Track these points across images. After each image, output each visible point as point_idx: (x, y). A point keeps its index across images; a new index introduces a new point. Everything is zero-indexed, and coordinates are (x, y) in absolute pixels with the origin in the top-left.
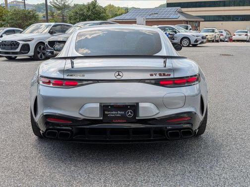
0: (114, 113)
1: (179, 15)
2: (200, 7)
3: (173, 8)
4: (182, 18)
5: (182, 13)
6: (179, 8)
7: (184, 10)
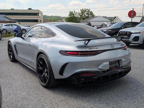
0: (112, 66)
1: (5, 18)
2: (15, 15)
3: (2, 15)
4: (7, 20)
5: (6, 18)
6: (5, 15)
7: (7, 16)
